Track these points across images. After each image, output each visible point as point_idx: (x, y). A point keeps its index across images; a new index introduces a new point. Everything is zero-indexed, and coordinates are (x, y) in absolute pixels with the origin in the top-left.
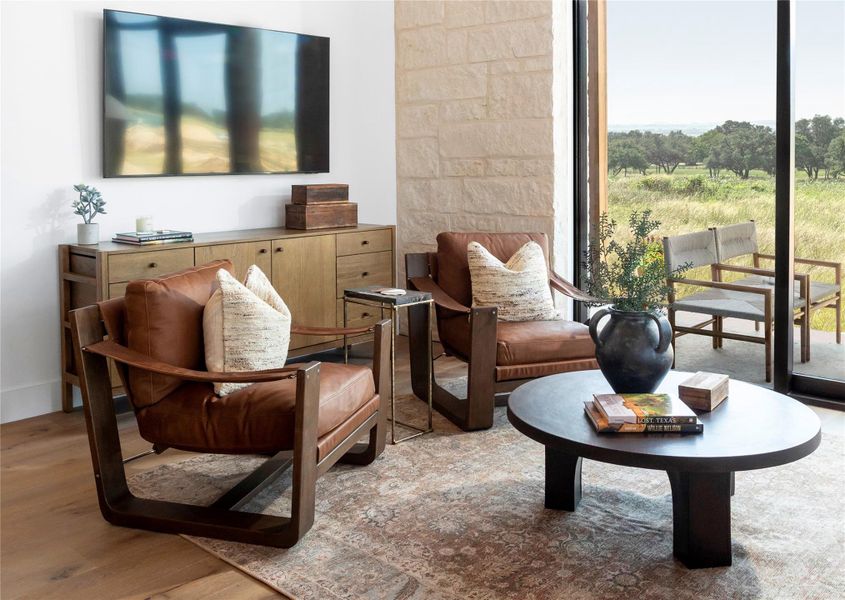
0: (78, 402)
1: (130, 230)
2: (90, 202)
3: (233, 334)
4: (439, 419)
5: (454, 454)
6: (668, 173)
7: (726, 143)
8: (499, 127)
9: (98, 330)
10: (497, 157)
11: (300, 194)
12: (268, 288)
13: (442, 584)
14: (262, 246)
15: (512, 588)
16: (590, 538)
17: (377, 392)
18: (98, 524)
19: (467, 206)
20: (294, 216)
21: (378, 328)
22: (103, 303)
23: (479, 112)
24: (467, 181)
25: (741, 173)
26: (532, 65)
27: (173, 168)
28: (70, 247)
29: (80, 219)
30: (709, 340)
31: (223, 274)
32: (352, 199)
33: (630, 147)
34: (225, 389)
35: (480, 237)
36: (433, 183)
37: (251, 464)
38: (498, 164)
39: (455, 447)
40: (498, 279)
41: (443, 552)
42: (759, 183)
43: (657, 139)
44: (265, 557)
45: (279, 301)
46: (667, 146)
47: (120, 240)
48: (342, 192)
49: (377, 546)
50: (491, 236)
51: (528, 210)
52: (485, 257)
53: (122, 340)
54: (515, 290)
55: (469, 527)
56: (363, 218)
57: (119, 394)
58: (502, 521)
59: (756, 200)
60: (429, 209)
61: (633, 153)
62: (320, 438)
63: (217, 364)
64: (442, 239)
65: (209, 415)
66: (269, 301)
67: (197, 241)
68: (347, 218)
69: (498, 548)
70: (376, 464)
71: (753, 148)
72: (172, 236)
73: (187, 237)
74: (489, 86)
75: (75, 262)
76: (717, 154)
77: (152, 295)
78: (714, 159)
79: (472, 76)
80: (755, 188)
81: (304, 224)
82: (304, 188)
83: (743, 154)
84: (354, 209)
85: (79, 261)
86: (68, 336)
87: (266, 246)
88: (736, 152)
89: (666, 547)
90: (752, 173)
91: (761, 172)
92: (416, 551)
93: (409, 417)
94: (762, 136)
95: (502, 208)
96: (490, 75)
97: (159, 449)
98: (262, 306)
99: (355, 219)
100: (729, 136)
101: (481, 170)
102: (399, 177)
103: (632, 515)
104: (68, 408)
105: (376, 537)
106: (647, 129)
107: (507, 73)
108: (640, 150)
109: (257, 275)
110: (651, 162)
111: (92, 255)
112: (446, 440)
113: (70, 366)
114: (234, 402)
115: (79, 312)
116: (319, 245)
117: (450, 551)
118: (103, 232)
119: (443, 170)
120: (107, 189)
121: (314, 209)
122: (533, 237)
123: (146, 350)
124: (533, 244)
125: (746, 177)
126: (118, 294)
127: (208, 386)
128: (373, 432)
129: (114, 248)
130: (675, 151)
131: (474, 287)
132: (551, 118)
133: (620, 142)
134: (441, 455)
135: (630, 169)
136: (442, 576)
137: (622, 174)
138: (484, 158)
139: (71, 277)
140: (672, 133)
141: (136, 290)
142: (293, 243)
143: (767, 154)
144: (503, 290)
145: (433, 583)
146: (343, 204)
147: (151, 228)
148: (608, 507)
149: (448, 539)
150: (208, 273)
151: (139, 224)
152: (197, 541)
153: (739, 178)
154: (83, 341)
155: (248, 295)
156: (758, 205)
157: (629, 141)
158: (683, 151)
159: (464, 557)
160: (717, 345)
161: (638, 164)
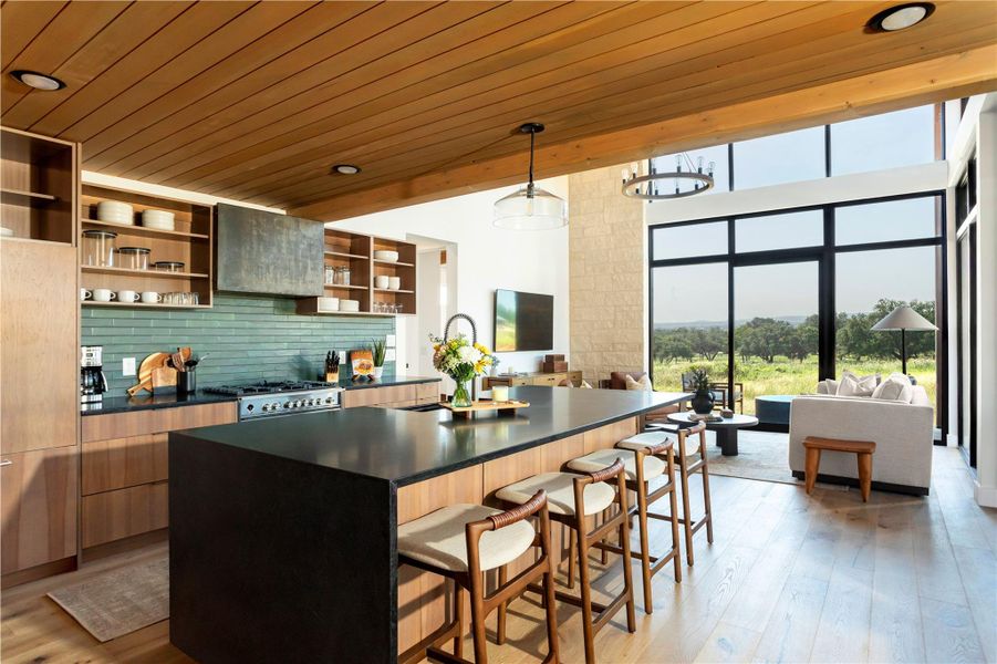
6: (710, 360)
7: (754, 334)
23: (611, 326)
25: (767, 359)
33: (679, 340)
35: (629, 373)
36: (588, 354)
38: (619, 346)
42: (781, 366)
43: (701, 335)
46: (708, 339)
48: (560, 357)
56: (570, 368)
59: (780, 380)
61: (681, 345)
64: (613, 374)
68: (564, 368)
71: (776, 338)
74: (615, 315)
76: (747, 344)
78: (746, 348)
80: (779, 370)
83: (768, 344)
84: (567, 364)
88: (762, 342)
90: (775, 358)
91: (783, 358)
94: (782, 329)
96: (615, 311)
99: (567, 368)
100: (757, 330)
101: (611, 349)
106: (692, 326)
107: (623, 311)
108: (687, 343)
110: (695, 350)
125: (771, 361)
130: (713, 342)
133: (671, 336)
135: (679, 358)
137: (673, 362)
138: (611, 344)
140: (713, 330)
143: (787, 343)
146: (562, 362)
151: (509, 369)
153: (765, 362)
156: (781, 383)
157: (678, 336)
158: (721, 342)
161: (686, 354)
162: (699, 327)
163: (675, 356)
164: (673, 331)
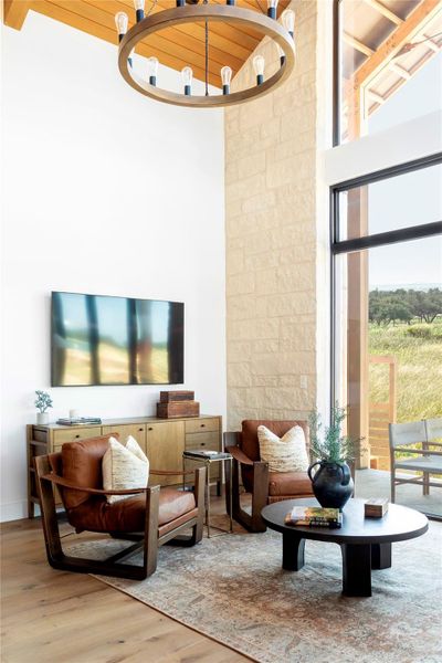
0: (37, 513)
1: (66, 417)
2: (43, 401)
3: (118, 471)
4: (237, 526)
5: (242, 544)
6: (428, 322)
8: (285, 356)
9: (48, 469)
10: (284, 375)
11: (165, 396)
12: (138, 448)
13: (217, 597)
14: (140, 427)
15: (252, 600)
16: (301, 583)
17: (196, 506)
18: (47, 568)
19: (268, 405)
20: (161, 410)
21: (197, 471)
22: (51, 454)
23: (275, 347)
24: (267, 389)
26: (305, 319)
27: (96, 381)
28: (33, 426)
29: (38, 410)
30: (420, 488)
31: (112, 440)
32: (196, 400)
33: (397, 303)
34: (113, 499)
36: (248, 390)
37: (128, 544)
38: (285, 379)
39: (241, 540)
40: (274, 447)
41: (221, 585)
43: (419, 295)
44: (130, 584)
45: (143, 455)
46: (427, 301)
47: (60, 423)
48: (190, 396)
49: (188, 581)
50: (274, 423)
51: (302, 407)
52: (267, 435)
53: (60, 473)
54: (285, 454)
55: (238, 575)
56: (203, 411)
57: (60, 510)
58: (258, 574)
60: (246, 406)
61: (400, 307)
62: (160, 526)
63: (108, 487)
64: (245, 424)
65: (104, 513)
66: (138, 455)
67: (103, 423)
68: (194, 411)
69: (250, 585)
70: (196, 547)
72: (89, 420)
73: (98, 421)
74: (280, 332)
75: (36, 435)
77: (75, 450)
79: (270, 325)
81: (166, 414)
82: (167, 393)
84: (197, 406)
85: (39, 434)
86: (32, 476)
87: (143, 427)
89: (340, 588)
92: (208, 585)
93: (221, 525)
95: (287, 406)
96: (280, 325)
97: (78, 531)
98: (133, 457)
99: (198, 412)
101: (275, 382)
102: (228, 387)
103: (329, 574)
104: (31, 516)
105: (188, 577)
107: (290, 324)
108: (405, 306)
109: (132, 442)
110: (414, 313)
111: (45, 431)
112: (238, 537)
113: (33, 493)
114: (117, 506)
115: (38, 459)
116: (176, 428)
117: (225, 585)
118: (51, 418)
119: (253, 382)
120: (54, 393)
121: (173, 406)
122: (301, 424)
123: (72, 478)
124: (298, 427)
126: (59, 450)
127: (103, 497)
128: (195, 527)
129: (57, 426)
131: (261, 452)
132: (315, 351)
134: (233, 544)
135: (398, 320)
136: (218, 595)
138: (278, 375)
139: (34, 443)
141: (66, 447)
142: (160, 426)
144: (278, 454)
145: (212, 597)
146: (191, 403)
147: (78, 416)
148: (317, 570)
149: (226, 580)
150: (104, 440)
152: (96, 576)
154: (40, 473)
155: (125, 451)
159: (232, 588)
160: (426, 492)
161: (404, 317)
162: (417, 289)
163: (392, 318)
164: (391, 292)
